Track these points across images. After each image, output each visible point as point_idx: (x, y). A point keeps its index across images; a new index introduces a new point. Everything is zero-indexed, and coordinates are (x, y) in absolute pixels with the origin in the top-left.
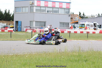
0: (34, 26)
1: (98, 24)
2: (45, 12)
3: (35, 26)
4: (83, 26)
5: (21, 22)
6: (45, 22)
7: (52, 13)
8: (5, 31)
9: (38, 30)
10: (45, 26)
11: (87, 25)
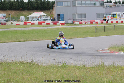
2: (85, 6)
3: (78, 18)
4: (114, 16)
5: (64, 15)
6: (85, 14)
7: (90, 5)
8: (57, 24)
9: (83, 22)
10: (85, 17)
11: (118, 15)
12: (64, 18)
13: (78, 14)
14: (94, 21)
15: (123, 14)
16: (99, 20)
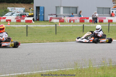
3: (63, 13)
8: (22, 21)
10: (77, 13)
12: (44, 13)
13: (64, 7)
14: (88, 19)
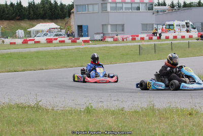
0: (109, 31)
1: (191, 23)
2: (122, 11)
3: (111, 31)
4: (171, 27)
5: (87, 26)
6: (123, 25)
7: (130, 11)
8: (78, 41)
9: (120, 37)
10: (123, 30)
11: (177, 25)
12: (88, 32)
13: (111, 25)
14: (138, 36)
15: (185, 24)
16: (146, 35)
